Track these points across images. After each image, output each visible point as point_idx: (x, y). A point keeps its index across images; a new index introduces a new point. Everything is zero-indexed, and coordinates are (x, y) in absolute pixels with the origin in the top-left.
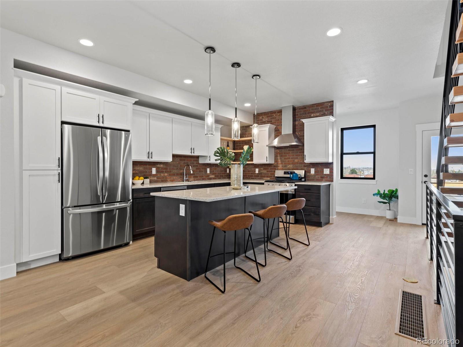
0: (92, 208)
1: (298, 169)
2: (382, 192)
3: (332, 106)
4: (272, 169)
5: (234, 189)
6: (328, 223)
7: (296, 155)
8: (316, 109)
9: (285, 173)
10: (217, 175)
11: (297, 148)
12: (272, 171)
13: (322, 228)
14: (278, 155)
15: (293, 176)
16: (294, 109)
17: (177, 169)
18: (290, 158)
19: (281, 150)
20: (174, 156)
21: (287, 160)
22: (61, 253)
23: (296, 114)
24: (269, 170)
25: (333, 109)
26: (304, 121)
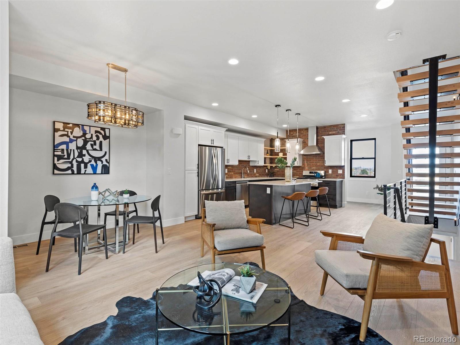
0: (207, 191)
1: (319, 170)
2: (380, 186)
3: (344, 127)
4: (301, 170)
5: (287, 181)
6: (341, 206)
7: (318, 160)
8: (332, 129)
9: (310, 173)
10: (260, 174)
11: (319, 156)
12: (300, 171)
13: (337, 209)
14: (305, 160)
15: (316, 175)
16: (317, 128)
17: (238, 170)
18: (313, 162)
19: (307, 156)
20: (239, 161)
21: (312, 164)
22: (197, 214)
23: (319, 131)
24: (298, 171)
25: (345, 129)
26: (324, 137)
